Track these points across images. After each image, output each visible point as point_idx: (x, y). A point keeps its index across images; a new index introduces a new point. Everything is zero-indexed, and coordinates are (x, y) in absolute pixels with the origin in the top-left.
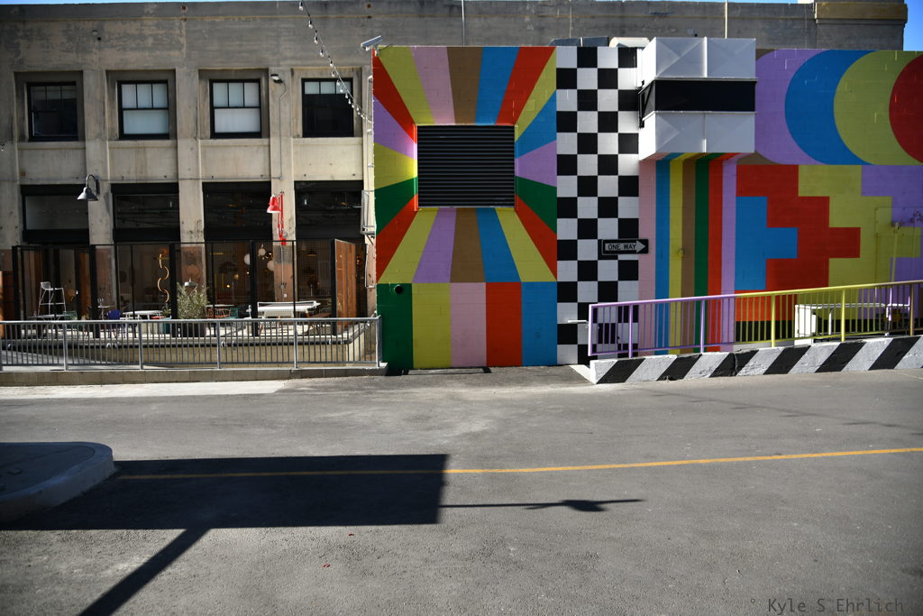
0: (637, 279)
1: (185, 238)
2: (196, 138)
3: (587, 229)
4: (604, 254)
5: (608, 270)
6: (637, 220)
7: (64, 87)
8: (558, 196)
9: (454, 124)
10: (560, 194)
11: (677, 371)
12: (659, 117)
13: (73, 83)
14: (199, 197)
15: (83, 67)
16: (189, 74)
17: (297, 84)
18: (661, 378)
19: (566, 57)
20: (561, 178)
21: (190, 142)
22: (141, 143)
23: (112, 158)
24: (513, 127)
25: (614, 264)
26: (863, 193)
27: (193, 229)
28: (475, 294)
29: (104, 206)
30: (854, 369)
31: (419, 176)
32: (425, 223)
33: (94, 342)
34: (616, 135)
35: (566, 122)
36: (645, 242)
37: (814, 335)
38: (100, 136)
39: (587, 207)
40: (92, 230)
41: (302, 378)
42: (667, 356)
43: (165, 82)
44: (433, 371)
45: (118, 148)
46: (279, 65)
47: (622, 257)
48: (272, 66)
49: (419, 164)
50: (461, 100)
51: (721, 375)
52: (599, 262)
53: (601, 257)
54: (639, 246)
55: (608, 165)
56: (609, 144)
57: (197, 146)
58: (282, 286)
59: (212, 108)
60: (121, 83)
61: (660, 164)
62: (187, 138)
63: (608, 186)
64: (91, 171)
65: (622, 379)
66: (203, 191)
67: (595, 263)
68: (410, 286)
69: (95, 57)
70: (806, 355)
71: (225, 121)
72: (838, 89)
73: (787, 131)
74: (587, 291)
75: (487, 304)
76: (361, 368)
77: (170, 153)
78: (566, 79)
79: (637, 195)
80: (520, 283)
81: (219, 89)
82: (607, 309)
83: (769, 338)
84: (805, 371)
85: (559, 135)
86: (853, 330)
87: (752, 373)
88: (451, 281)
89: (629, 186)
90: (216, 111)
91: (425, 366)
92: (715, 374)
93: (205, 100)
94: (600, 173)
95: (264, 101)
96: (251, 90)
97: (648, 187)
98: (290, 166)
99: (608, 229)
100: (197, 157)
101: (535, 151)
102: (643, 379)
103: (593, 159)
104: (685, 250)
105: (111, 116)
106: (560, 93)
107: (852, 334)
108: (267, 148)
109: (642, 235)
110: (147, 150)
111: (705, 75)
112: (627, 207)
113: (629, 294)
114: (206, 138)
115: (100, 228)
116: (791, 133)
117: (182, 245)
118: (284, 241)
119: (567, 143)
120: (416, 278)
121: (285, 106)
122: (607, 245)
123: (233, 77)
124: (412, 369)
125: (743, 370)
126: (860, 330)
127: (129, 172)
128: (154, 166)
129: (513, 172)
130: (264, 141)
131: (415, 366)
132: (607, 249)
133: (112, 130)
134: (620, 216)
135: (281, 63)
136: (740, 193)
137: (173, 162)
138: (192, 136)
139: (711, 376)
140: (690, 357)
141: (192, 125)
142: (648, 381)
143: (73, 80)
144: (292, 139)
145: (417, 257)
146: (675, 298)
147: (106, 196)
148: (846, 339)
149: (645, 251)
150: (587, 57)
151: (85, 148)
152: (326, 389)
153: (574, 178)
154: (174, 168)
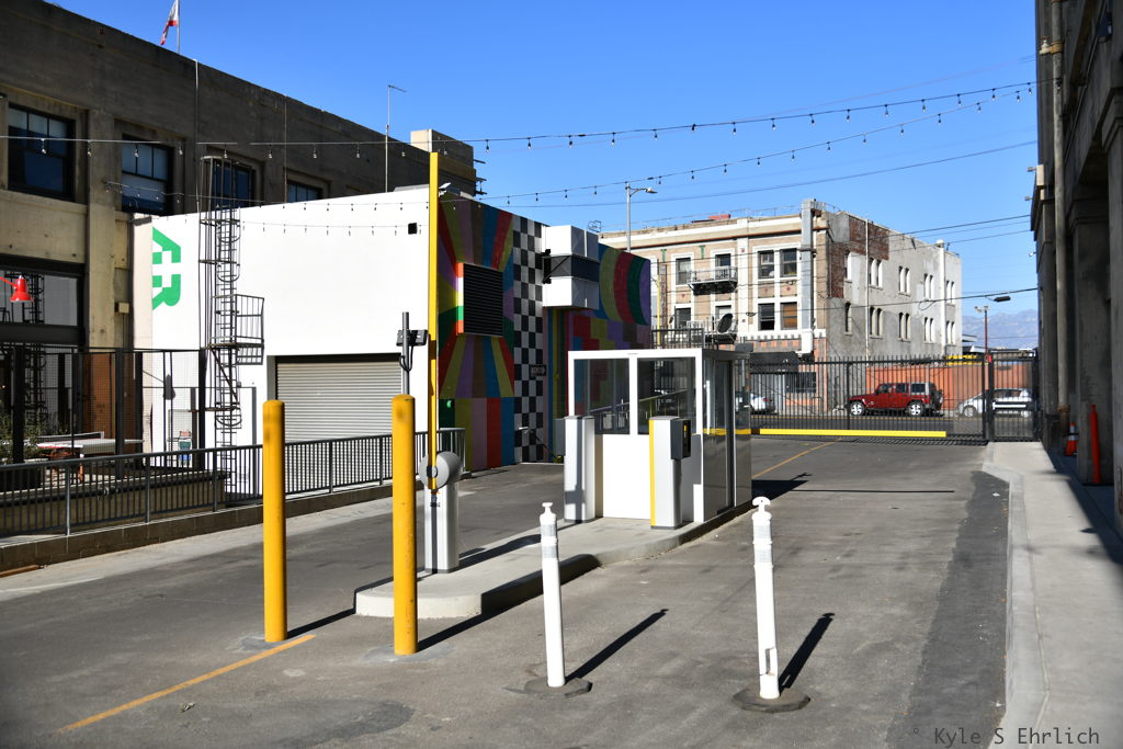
0: (542, 394)
3: (525, 356)
5: (532, 388)
6: (542, 351)
8: (514, 329)
9: (474, 265)
20: (516, 315)
24: (502, 273)
25: (534, 384)
28: (482, 408)
34: (535, 286)
35: (517, 273)
36: (545, 367)
39: (525, 340)
47: (538, 378)
49: (464, 296)
50: (476, 245)
52: (530, 381)
53: (530, 378)
54: (543, 370)
56: (532, 292)
63: (532, 324)
67: (528, 383)
74: (525, 406)
75: (487, 415)
79: (542, 334)
80: (500, 398)
85: (515, 282)
88: (473, 397)
89: (539, 325)
94: (529, 314)
97: (546, 327)
99: (532, 357)
101: (508, 293)
103: (527, 303)
106: (514, 249)
109: (544, 362)
111: (586, 255)
112: (539, 341)
113: (540, 406)
119: (517, 289)
120: (457, 394)
122: (532, 369)
129: (503, 312)
132: (532, 372)
134: (536, 347)
136: (574, 334)
149: (545, 374)
153: (520, 317)
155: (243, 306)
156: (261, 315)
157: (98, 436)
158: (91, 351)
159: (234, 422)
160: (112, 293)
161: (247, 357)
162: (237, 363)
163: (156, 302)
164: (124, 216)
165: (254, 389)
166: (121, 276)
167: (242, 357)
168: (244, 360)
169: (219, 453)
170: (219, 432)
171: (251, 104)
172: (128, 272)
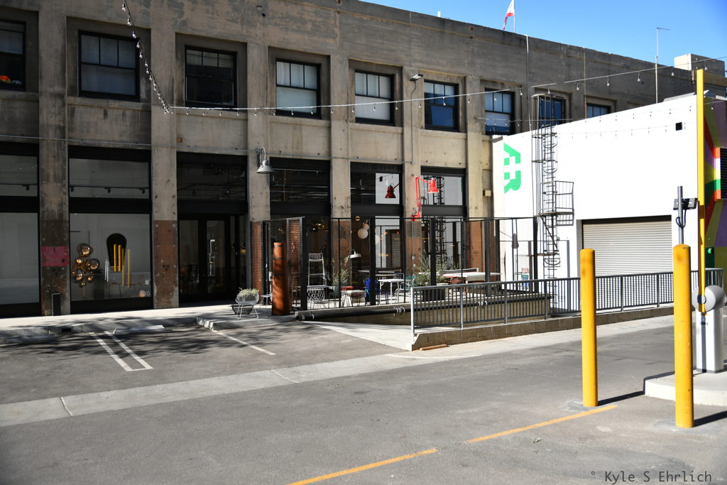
1: (335, 214)
2: (347, 121)
7: (222, 56)
13: (232, 53)
15: (247, 40)
16: (341, 62)
17: (422, 83)
21: (342, 124)
22: (298, 120)
27: (343, 205)
31: (721, 179)
38: (261, 110)
43: (318, 66)
45: (277, 123)
46: (411, 66)
48: (406, 65)
49: (721, 172)
57: (348, 128)
58: (413, 258)
60: (276, 60)
62: (339, 120)
64: (253, 144)
66: (350, 169)
69: (258, 32)
81: (358, 79)
93: (352, 87)
95: (397, 94)
96: (384, 83)
98: (418, 154)
100: (348, 138)
105: (271, 91)
108: (400, 136)
110: (303, 127)
114: (354, 122)
117: (332, 221)
118: (413, 218)
120: (716, 243)
127: (286, 147)
128: (309, 143)
130: (399, 129)
135: (413, 64)
137: (326, 141)
138: (344, 119)
144: (419, 130)
151: (246, 120)
154: (326, 146)
155: (560, 188)
156: (572, 193)
157: (475, 271)
158: (470, 220)
159: (555, 263)
160: (481, 185)
161: (563, 221)
162: (557, 225)
163: (506, 189)
164: (487, 138)
165: (568, 242)
166: (486, 174)
167: (560, 221)
168: (561, 223)
169: (548, 282)
170: (546, 269)
171: (561, 57)
172: (490, 171)
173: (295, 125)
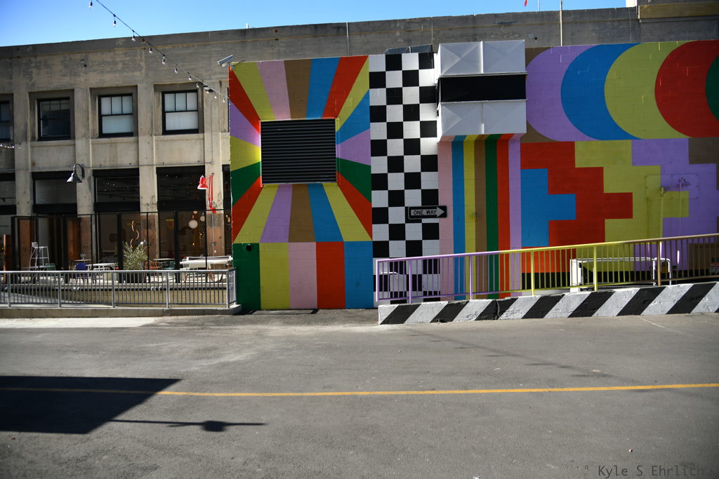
0: (438, 238)
1: (143, 209)
2: (151, 135)
3: (396, 198)
4: (410, 219)
5: (414, 232)
6: (437, 190)
7: (62, 102)
8: (373, 172)
9: (290, 119)
10: (374, 171)
11: (447, 315)
12: (444, 107)
13: (68, 98)
14: (153, 178)
15: (74, 87)
16: (146, 89)
17: (224, 92)
18: (434, 321)
19: (377, 63)
20: (374, 159)
21: (147, 138)
22: (113, 139)
23: (94, 151)
24: (334, 120)
25: (418, 227)
26: (634, 164)
27: (149, 202)
28: (308, 251)
29: (87, 187)
30: (604, 315)
31: (262, 160)
32: (269, 197)
33: (64, 286)
34: (419, 122)
35: (378, 114)
36: (444, 208)
37: (581, 285)
38: (85, 136)
39: (396, 181)
40: (79, 204)
41: (171, 315)
42: (439, 302)
43: (130, 95)
44: (274, 312)
45: (98, 144)
46: (211, 79)
47: (425, 221)
48: (207, 79)
49: (262, 151)
50: (295, 99)
51: (485, 319)
52: (406, 225)
53: (407, 221)
54: (439, 212)
55: (412, 147)
56: (412, 130)
57: (152, 140)
58: (213, 245)
59: (164, 113)
60: (100, 97)
61: (455, 145)
62: (144, 135)
63: (412, 164)
64: (79, 161)
65: (402, 321)
66: (157, 173)
67: (403, 226)
68: (258, 245)
69: (82, 79)
70: (560, 302)
71: (174, 122)
72: (608, 77)
73: (564, 114)
74: (397, 250)
75: (317, 259)
76: (215, 308)
77: (133, 147)
78: (377, 80)
79: (436, 170)
80: (343, 242)
81: (169, 98)
82: (414, 262)
83: (529, 287)
84: (559, 316)
85: (371, 124)
86: (605, 281)
87: (512, 317)
88: (289, 241)
89: (430, 163)
90: (167, 114)
91: (269, 308)
92: (480, 318)
93: (158, 107)
94: (405, 154)
95: (200, 105)
96: (191, 97)
97: (445, 163)
98: (219, 154)
99: (413, 198)
100: (152, 149)
101: (353, 138)
102: (419, 321)
103: (400, 142)
104: (477, 215)
105: (93, 122)
106: (372, 90)
107: (603, 284)
108: (202, 141)
109: (441, 203)
110: (118, 144)
111: (482, 72)
112: (429, 180)
113: (431, 250)
114: (159, 135)
115: (85, 202)
116: (567, 115)
117: (141, 214)
118: (214, 210)
119: (378, 131)
120: (263, 239)
121: (215, 109)
122: (412, 211)
123: (178, 89)
124: (260, 309)
125: (504, 315)
126: (611, 281)
127: (105, 161)
128: (122, 155)
129: (335, 155)
130: (200, 135)
131: (262, 307)
132: (412, 214)
133: (94, 131)
134: (423, 187)
136: (523, 166)
137: (136, 153)
138: (148, 133)
139: (476, 320)
140: (459, 303)
141: (149, 125)
142: (423, 322)
143: (67, 96)
144: (220, 134)
145: (263, 223)
146: (471, 252)
147: (89, 179)
148: (598, 288)
149: (444, 215)
150: (394, 62)
151: (75, 145)
152: (177, 324)
153: (385, 158)
154: (136, 157)
173: (111, 143)
